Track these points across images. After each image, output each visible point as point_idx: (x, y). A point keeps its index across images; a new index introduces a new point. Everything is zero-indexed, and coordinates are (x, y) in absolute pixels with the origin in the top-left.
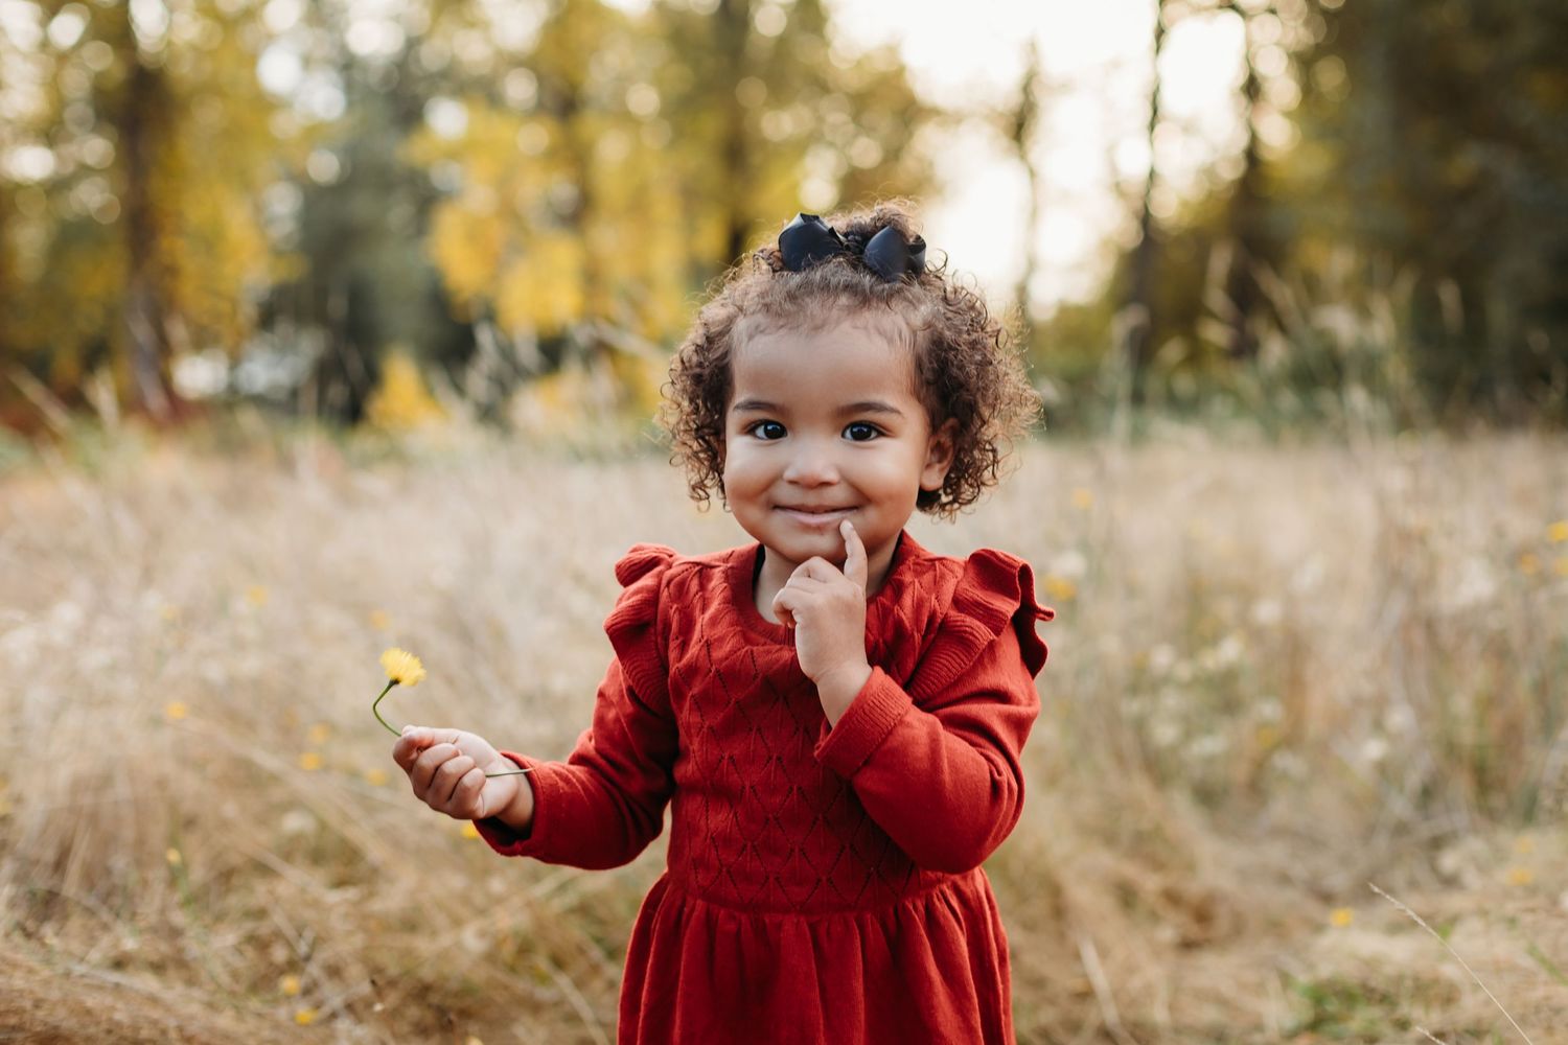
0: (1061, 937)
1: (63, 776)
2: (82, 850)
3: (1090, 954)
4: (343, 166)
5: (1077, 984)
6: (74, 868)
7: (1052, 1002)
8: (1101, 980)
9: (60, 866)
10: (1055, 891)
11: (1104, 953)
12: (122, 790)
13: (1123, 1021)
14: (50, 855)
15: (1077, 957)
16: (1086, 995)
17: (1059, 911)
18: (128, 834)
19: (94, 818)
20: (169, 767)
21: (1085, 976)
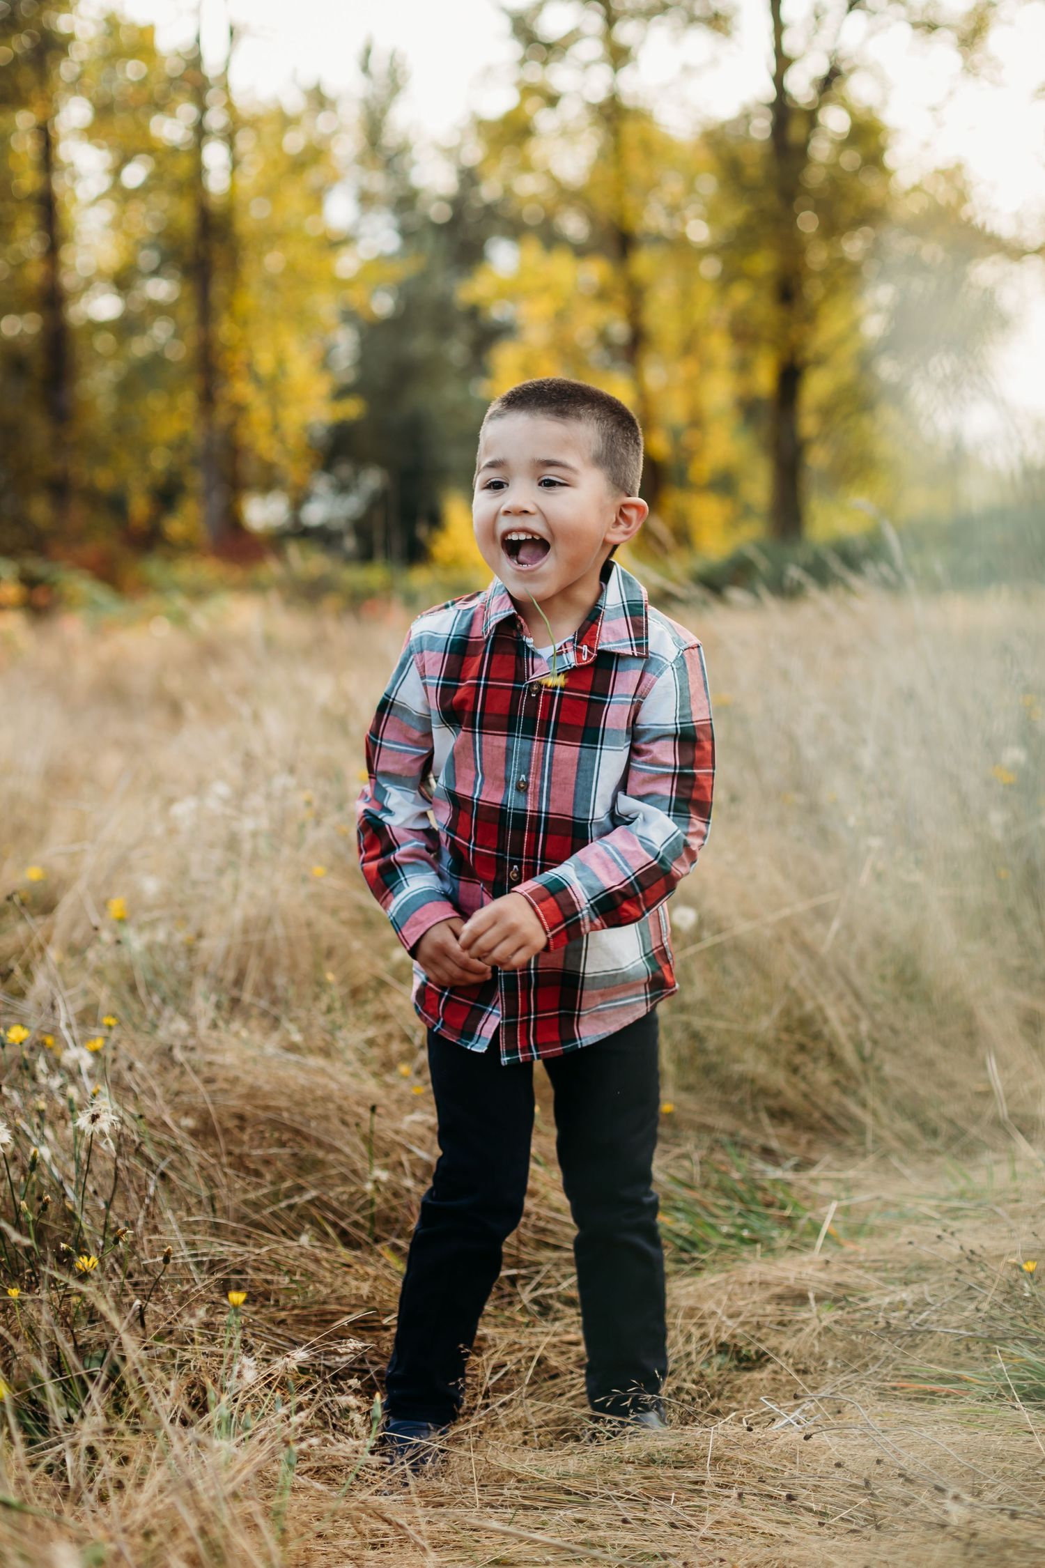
0: (972, 1053)
1: (237, 915)
2: (254, 975)
3: (992, 1064)
4: (397, 305)
5: (981, 1087)
6: (249, 984)
7: (960, 1098)
8: (998, 1085)
9: (238, 982)
10: (970, 1016)
11: (1004, 1065)
12: (278, 930)
13: (1012, 1115)
14: (230, 975)
15: (984, 1066)
16: (987, 1094)
17: (972, 1034)
18: (285, 961)
19: (261, 948)
20: (312, 912)
21: (988, 1081)
